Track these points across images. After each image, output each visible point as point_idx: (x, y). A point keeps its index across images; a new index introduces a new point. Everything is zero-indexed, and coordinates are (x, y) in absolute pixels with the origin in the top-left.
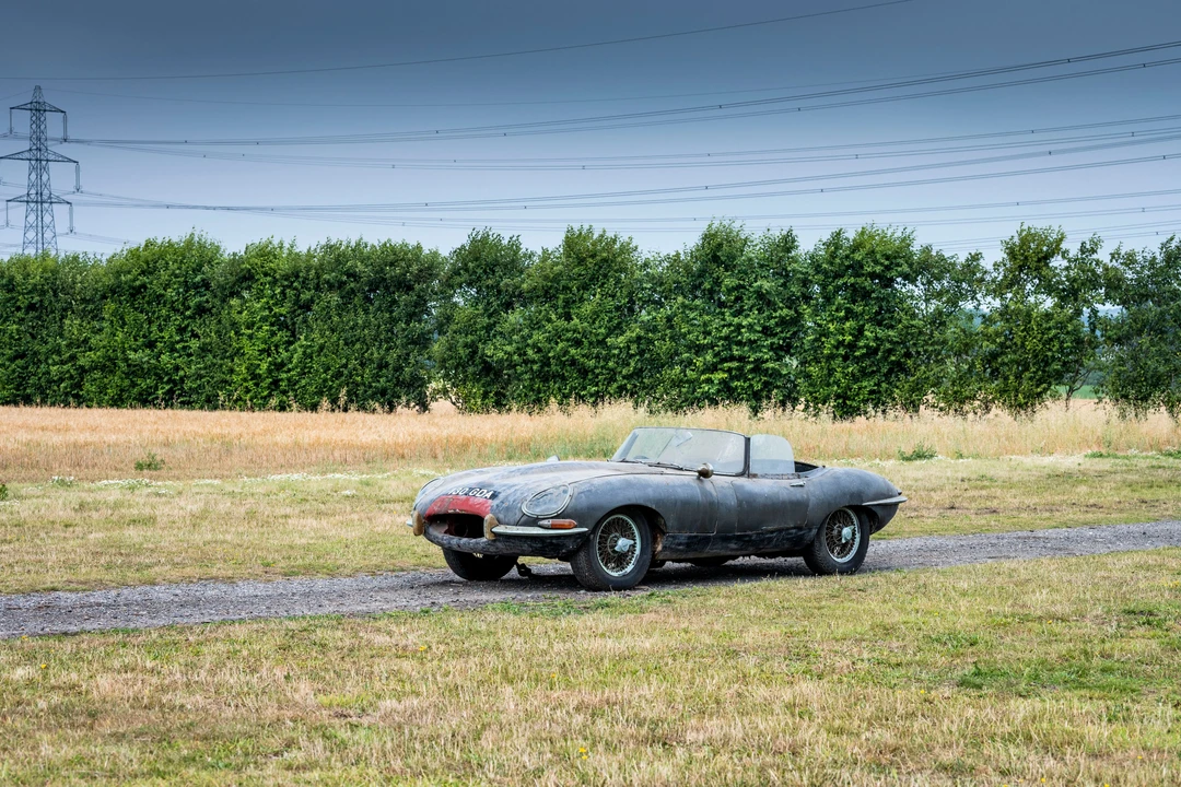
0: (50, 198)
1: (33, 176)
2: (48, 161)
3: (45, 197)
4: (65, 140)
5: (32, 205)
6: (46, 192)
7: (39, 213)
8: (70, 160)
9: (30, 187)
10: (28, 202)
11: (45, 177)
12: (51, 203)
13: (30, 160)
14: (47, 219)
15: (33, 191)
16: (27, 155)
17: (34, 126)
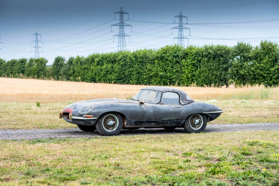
0: (183, 37)
1: (180, 32)
2: (183, 29)
3: (182, 37)
4: (187, 24)
5: (179, 39)
6: (182, 36)
7: (181, 41)
8: (188, 29)
9: (179, 35)
10: (178, 38)
11: (182, 33)
12: (184, 39)
13: (179, 29)
14: (183, 42)
15: (179, 36)
16: (178, 28)
17: (180, 21)
